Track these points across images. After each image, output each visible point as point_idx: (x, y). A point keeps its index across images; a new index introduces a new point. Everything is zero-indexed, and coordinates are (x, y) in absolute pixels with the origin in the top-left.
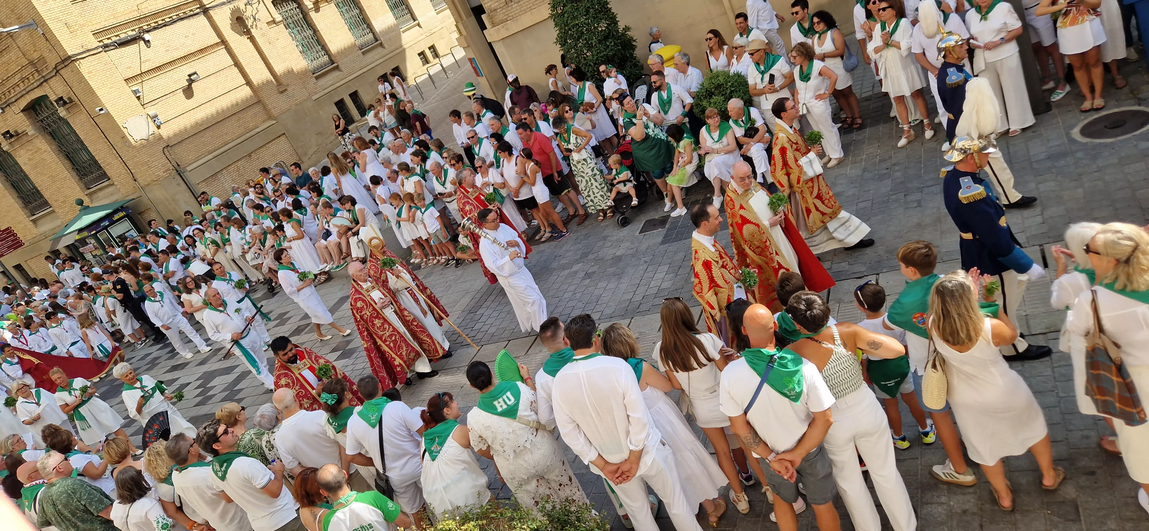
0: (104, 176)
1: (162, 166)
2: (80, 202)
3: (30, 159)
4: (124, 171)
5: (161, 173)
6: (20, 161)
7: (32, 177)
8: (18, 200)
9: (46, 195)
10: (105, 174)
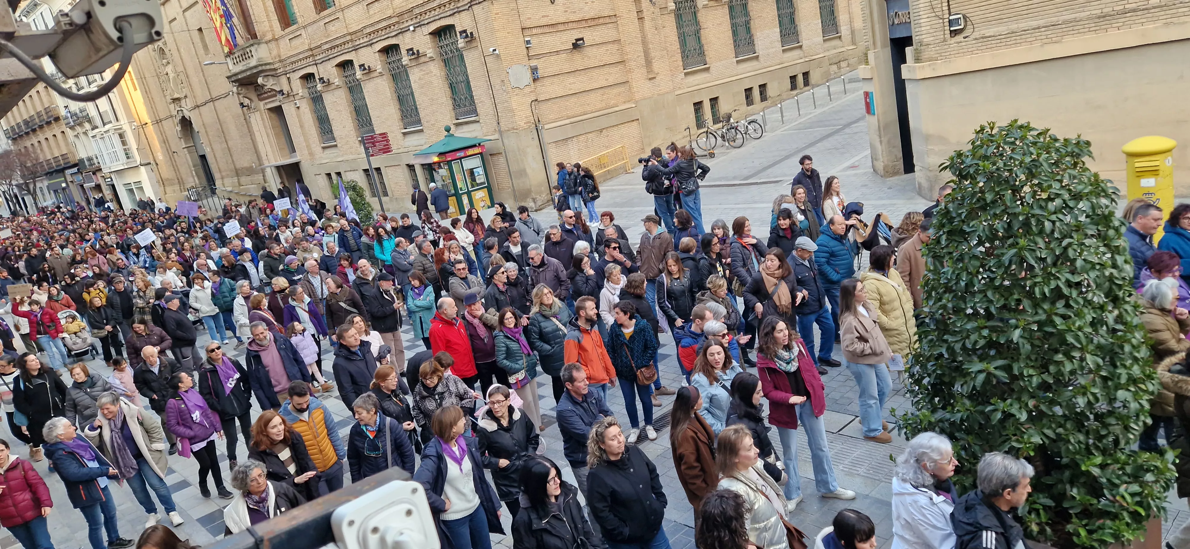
0: (475, 112)
1: (526, 117)
2: (448, 130)
3: (420, 79)
4: (491, 111)
5: (522, 124)
6: (412, 78)
7: (416, 95)
8: (398, 111)
9: (422, 114)
10: (476, 110)
